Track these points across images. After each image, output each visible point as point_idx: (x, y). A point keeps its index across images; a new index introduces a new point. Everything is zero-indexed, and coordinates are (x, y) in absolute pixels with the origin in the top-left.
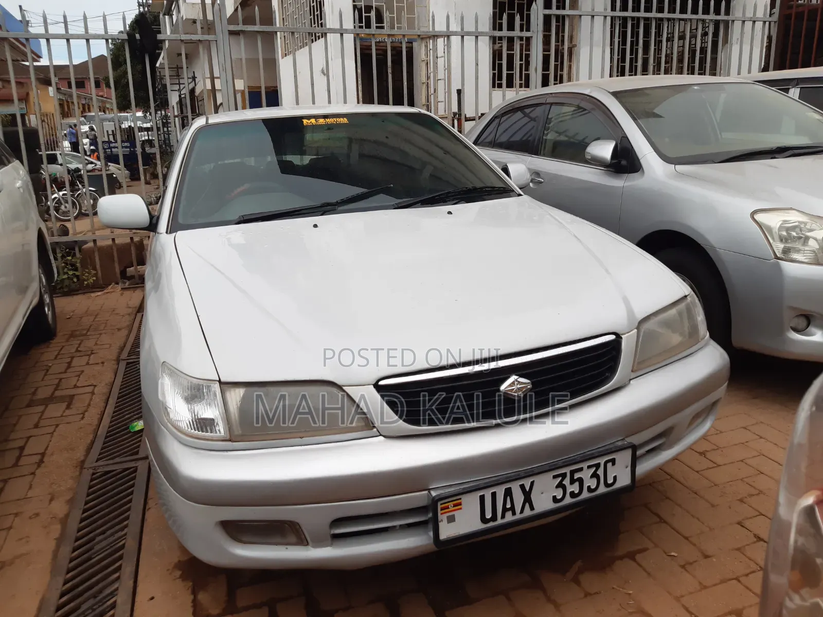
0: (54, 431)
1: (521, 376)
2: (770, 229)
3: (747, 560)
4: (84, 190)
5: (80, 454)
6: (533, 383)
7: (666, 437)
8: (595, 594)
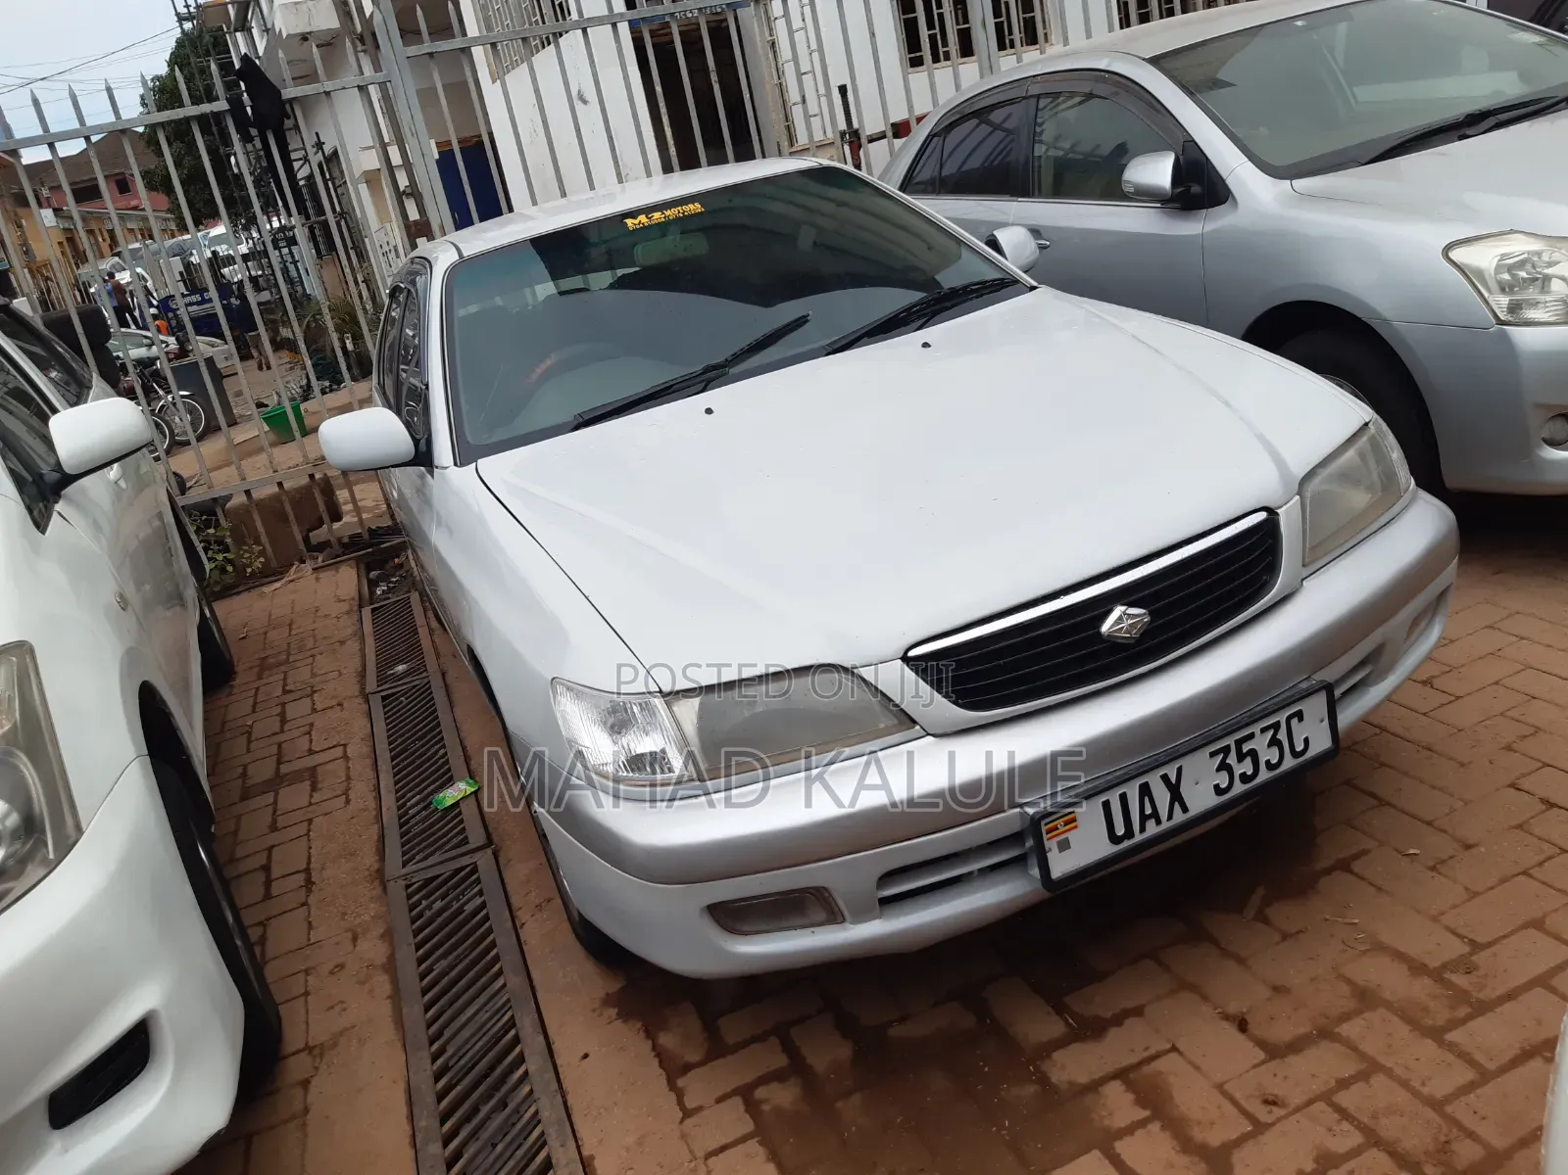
0: (309, 831)
1: (1131, 605)
2: (1480, 274)
3: (1535, 840)
4: (170, 397)
5: (370, 860)
6: (1151, 613)
7: (1375, 663)
8: (1298, 932)
